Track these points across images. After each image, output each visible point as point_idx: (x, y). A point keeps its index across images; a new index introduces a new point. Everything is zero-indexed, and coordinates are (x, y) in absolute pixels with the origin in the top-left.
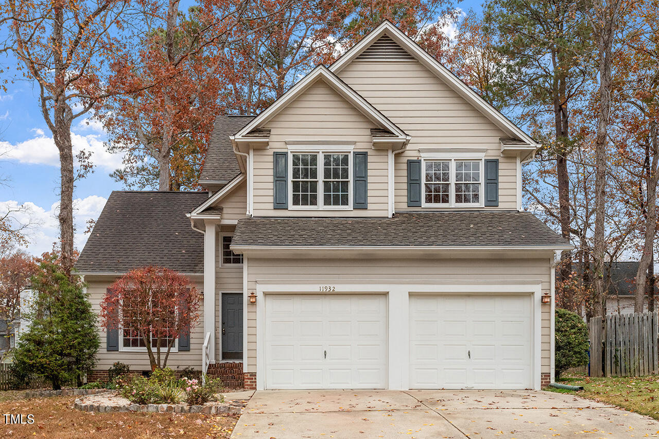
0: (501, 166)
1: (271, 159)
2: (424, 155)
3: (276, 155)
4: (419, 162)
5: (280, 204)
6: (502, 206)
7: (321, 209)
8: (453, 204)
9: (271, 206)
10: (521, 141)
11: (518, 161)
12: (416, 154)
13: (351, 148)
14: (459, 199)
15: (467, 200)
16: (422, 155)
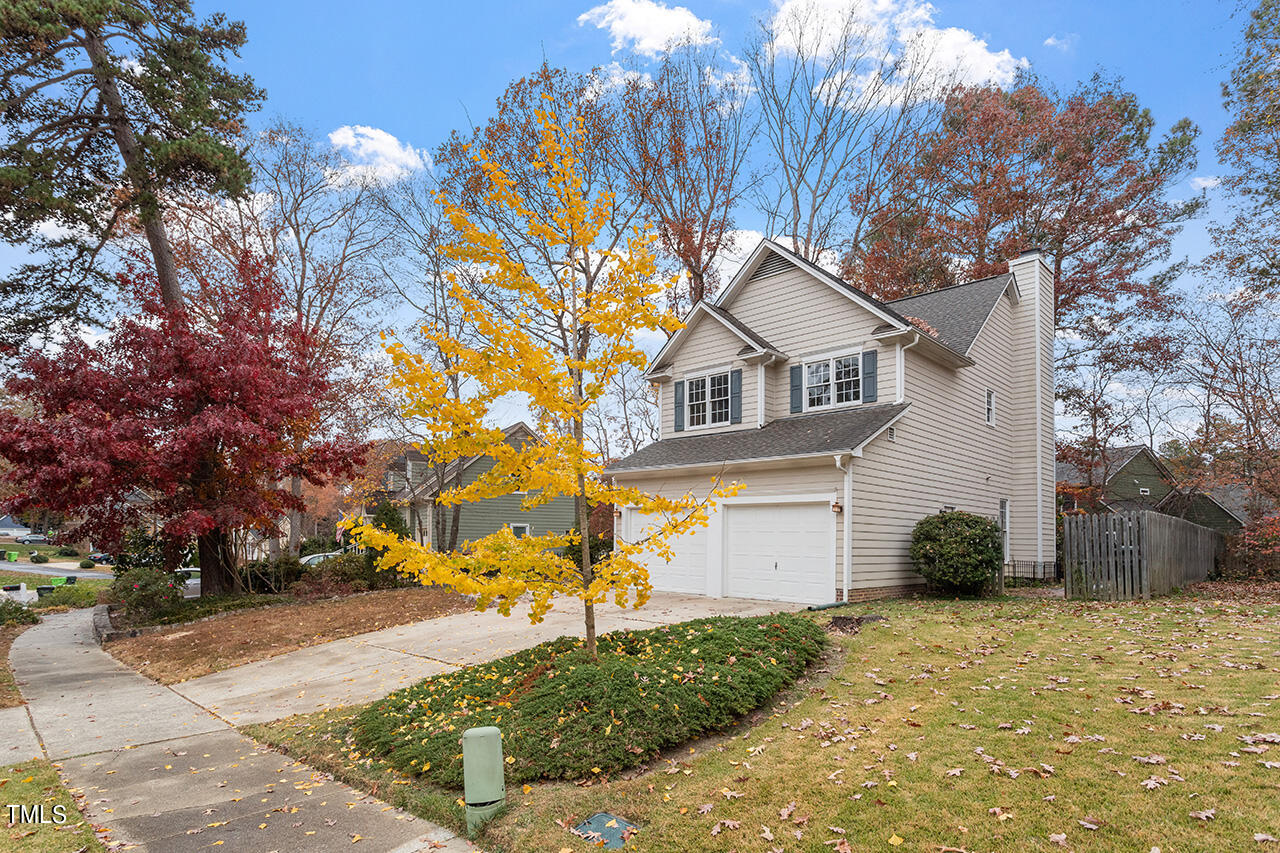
0: (879, 357)
1: (674, 387)
2: (806, 360)
3: (676, 384)
4: (800, 367)
5: (679, 427)
6: (882, 400)
7: (709, 427)
8: (833, 405)
9: (673, 429)
10: (890, 326)
11: (898, 348)
12: (797, 359)
13: (728, 369)
14: (840, 399)
15: (848, 399)
16: (804, 359)
